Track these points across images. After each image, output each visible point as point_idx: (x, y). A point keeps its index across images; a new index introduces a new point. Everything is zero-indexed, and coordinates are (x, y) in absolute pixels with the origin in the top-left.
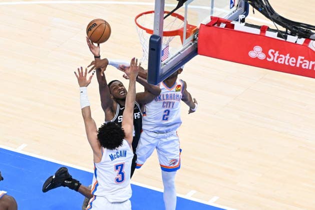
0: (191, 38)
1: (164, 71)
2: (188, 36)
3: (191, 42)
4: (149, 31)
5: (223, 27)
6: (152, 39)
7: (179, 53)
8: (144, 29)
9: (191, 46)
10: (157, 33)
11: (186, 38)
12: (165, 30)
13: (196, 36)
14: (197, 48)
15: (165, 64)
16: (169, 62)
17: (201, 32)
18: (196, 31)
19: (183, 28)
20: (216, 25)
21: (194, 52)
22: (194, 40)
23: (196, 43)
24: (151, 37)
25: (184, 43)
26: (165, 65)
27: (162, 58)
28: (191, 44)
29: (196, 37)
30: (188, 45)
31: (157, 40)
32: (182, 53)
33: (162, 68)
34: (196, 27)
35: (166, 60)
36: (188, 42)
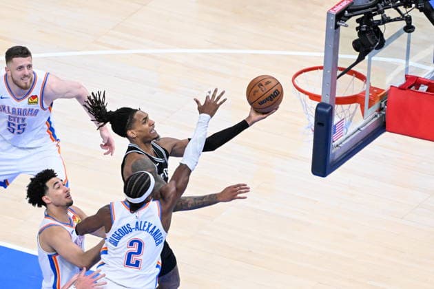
0: (376, 106)
1: (336, 157)
2: (371, 104)
3: (376, 113)
4: (313, 97)
5: (425, 91)
6: (319, 109)
7: (359, 129)
8: (306, 93)
9: (376, 119)
10: (326, 100)
11: (369, 107)
12: (338, 94)
13: (383, 103)
14: (385, 123)
15: (337, 146)
16: (344, 143)
17: (391, 97)
18: (384, 97)
19: (364, 93)
20: (413, 88)
21: (381, 127)
22: (381, 109)
23: (384, 115)
24: (318, 106)
25: (365, 117)
26: (337, 148)
27: (334, 137)
28: (376, 116)
29: (383, 106)
30: (371, 117)
31: (327, 110)
32: (362, 129)
33: (333, 151)
34: (383, 90)
35: (339, 141)
36: (371, 112)
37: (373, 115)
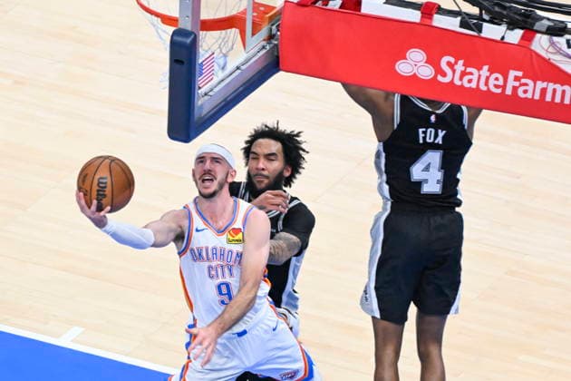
0: (264, 33)
1: (204, 112)
2: (256, 28)
3: (264, 43)
4: (168, 20)
5: (337, 7)
6: (176, 38)
7: (238, 68)
8: (157, 15)
9: (264, 51)
10: (186, 24)
11: (253, 34)
12: (205, 15)
13: (274, 27)
14: (278, 57)
15: (206, 94)
16: (216, 90)
17: (286, 18)
18: (277, 17)
19: (244, 12)
20: (319, 4)
21: (272, 65)
22: (271, 37)
23: (276, 45)
24: (174, 33)
25: (248, 49)
26: (206, 98)
27: (200, 81)
28: (264, 47)
29: (274, 32)
30: (256, 49)
31: (188, 41)
32: (243, 68)
33: (200, 103)
34: (274, 8)
35: (209, 86)
36: (257, 42)
37: (260, 46)
